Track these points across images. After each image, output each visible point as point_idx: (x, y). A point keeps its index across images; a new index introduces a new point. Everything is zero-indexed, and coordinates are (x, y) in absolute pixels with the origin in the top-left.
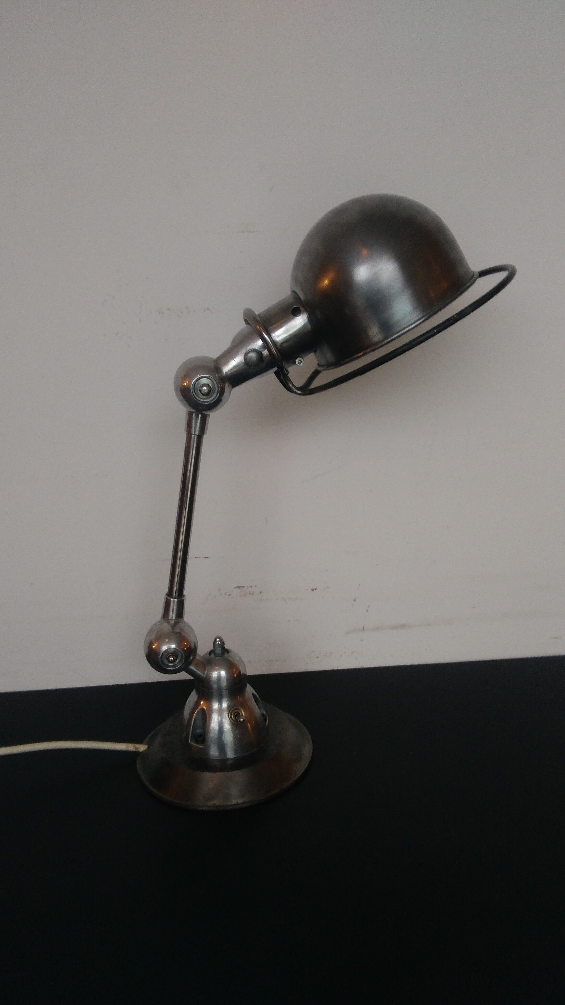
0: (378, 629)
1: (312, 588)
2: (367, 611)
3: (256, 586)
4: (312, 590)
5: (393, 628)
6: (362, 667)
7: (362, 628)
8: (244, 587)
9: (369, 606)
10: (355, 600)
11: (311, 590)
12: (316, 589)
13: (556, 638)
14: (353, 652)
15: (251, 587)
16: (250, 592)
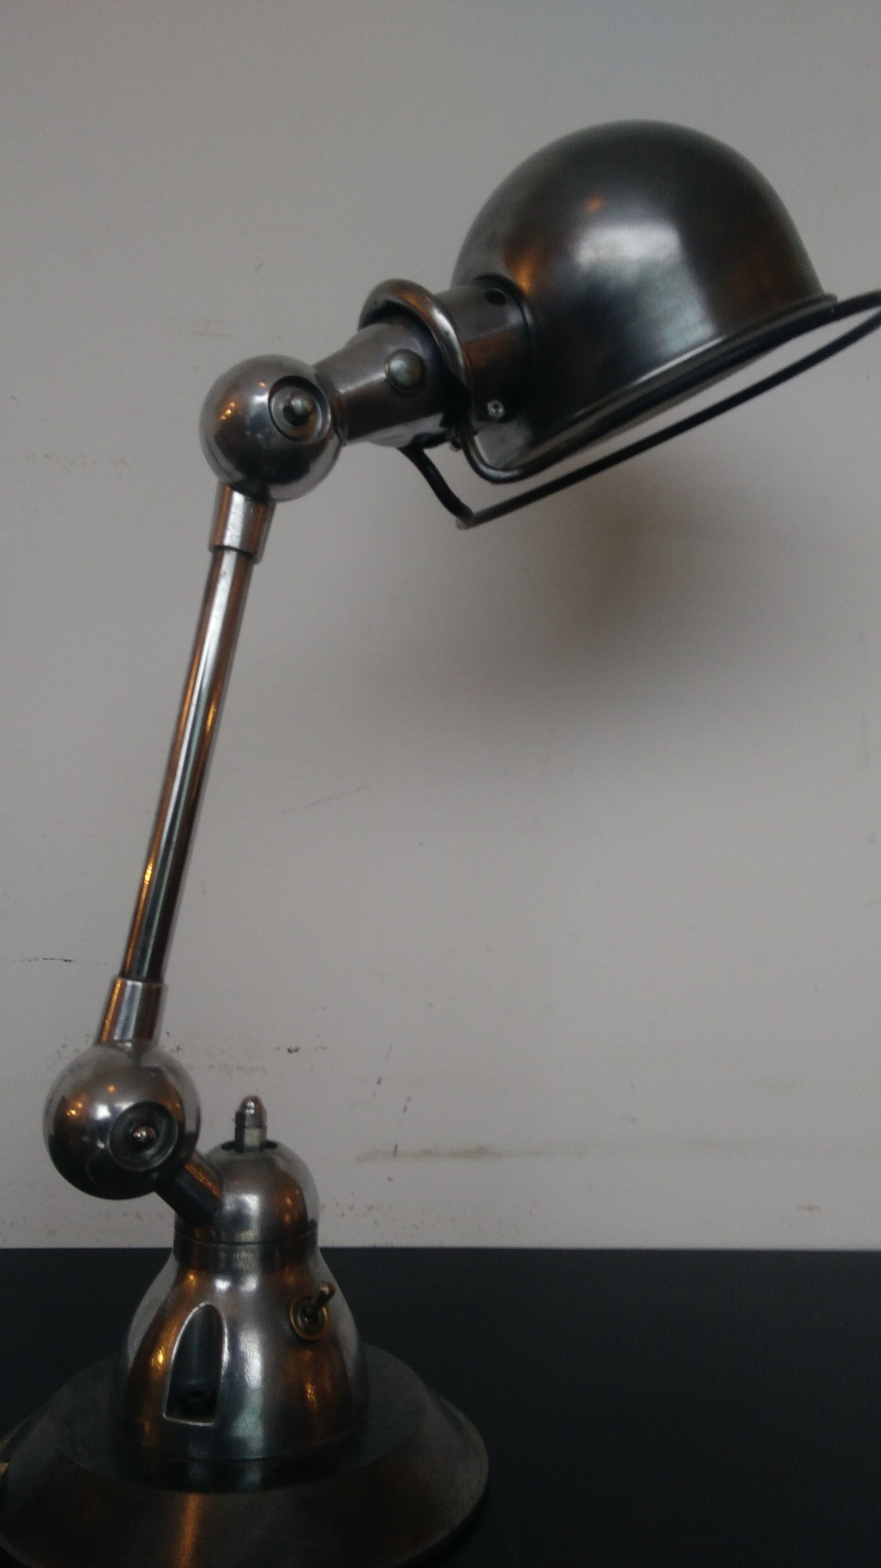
0: (426, 1154)
1: (289, 1047)
2: (405, 1109)
4: (289, 1050)
5: (457, 1154)
6: (389, 1246)
7: (393, 1149)
9: (409, 1099)
10: (379, 1082)
11: (286, 1052)
12: (296, 1050)
14: (370, 1208)
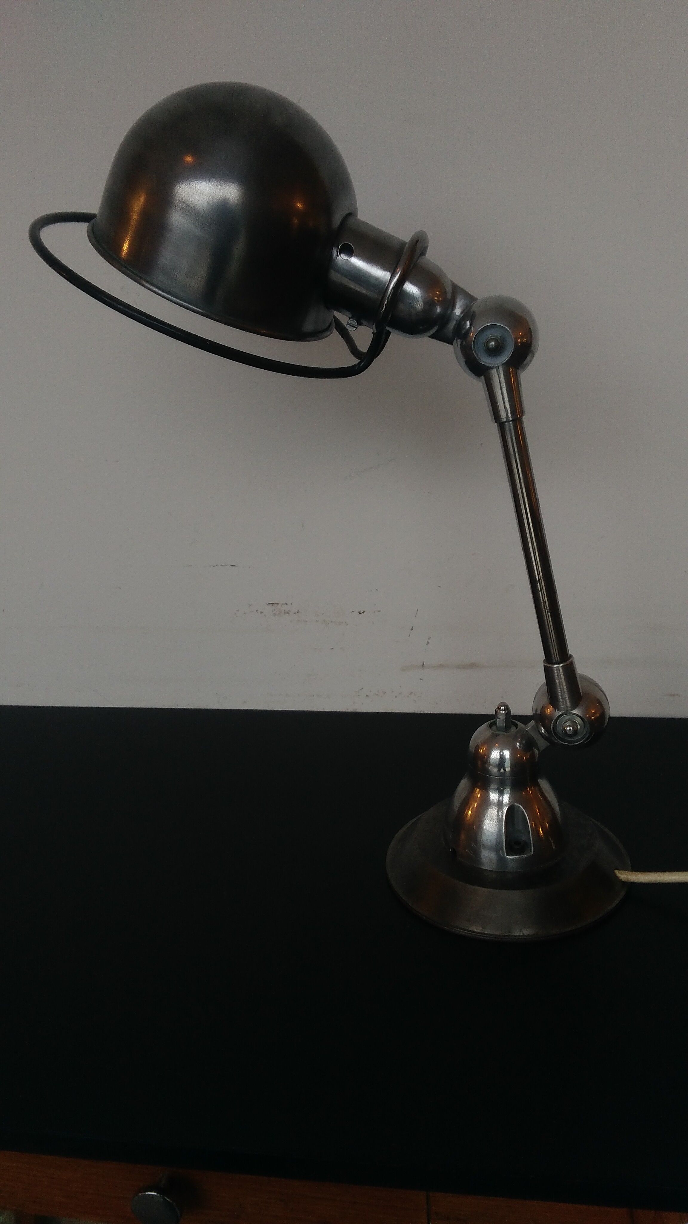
0: (441, 666)
1: (359, 611)
2: (428, 644)
3: (292, 604)
4: (360, 613)
5: (460, 667)
6: (423, 713)
7: (422, 664)
8: (278, 604)
9: (429, 638)
10: (412, 629)
11: (358, 613)
12: (364, 613)
13: (674, 695)
14: (411, 694)
15: (286, 604)
16: (284, 610)
